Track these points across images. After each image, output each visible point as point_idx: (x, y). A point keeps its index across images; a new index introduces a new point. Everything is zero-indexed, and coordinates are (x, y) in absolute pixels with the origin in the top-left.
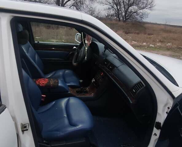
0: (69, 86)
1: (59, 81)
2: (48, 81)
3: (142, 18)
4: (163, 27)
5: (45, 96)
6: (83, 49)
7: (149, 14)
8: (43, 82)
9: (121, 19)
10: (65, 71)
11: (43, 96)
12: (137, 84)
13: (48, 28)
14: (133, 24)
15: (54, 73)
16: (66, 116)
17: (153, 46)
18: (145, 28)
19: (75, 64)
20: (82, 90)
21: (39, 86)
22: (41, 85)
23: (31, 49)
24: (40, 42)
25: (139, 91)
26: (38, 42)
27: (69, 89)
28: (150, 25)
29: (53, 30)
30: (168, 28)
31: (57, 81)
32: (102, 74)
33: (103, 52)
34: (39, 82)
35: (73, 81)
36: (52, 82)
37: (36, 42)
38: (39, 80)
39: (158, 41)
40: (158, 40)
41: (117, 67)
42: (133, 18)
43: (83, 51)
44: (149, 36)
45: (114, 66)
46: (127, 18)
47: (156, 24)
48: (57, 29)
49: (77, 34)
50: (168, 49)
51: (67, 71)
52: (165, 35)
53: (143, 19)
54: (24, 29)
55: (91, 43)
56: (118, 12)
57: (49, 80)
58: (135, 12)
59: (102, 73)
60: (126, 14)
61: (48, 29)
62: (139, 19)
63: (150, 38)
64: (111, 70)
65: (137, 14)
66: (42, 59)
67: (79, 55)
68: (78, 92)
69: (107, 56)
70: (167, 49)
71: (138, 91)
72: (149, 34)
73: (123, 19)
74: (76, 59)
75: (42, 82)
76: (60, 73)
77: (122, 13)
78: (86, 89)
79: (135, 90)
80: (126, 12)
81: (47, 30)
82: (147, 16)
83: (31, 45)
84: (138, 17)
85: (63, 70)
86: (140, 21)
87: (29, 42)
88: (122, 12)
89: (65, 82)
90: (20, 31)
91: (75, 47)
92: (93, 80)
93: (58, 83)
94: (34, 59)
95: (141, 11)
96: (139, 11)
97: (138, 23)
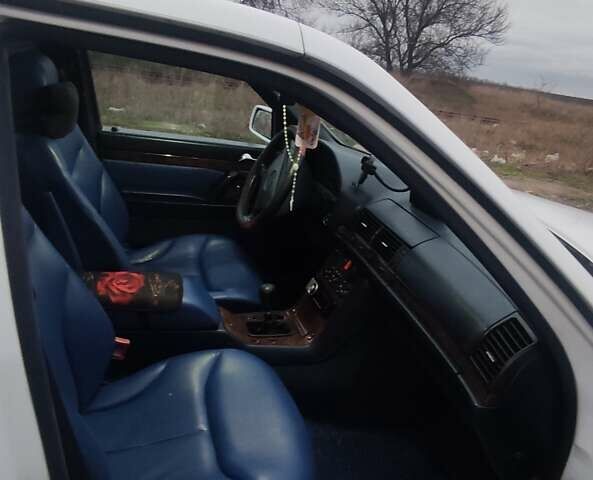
0: (220, 302)
1: (186, 285)
2: (142, 284)
3: (462, 64)
4: (530, 100)
5: (127, 342)
6: (277, 165)
7: (486, 53)
8: (122, 286)
9: (396, 63)
10: (207, 241)
11: (118, 340)
12: (500, 327)
13: (155, 77)
14: (433, 83)
15: (165, 245)
16: (203, 427)
17: (504, 161)
18: (472, 100)
19: (246, 219)
20: (270, 322)
21: (105, 302)
22: (113, 299)
23: (86, 154)
24: (121, 130)
25: (511, 361)
26: (114, 129)
27: (222, 314)
28: (487, 91)
29: (170, 87)
30: (548, 104)
31: (177, 287)
32: (346, 267)
33: (353, 184)
34: (107, 287)
35: (234, 283)
36: (157, 291)
37: (106, 128)
38: (108, 279)
39: (515, 145)
40: (514, 142)
41: (411, 248)
42: (435, 64)
43: (278, 173)
44: (486, 127)
46: (414, 61)
47: (505, 88)
48: (183, 85)
49: (258, 109)
50: (553, 174)
51: (214, 243)
52: (537, 126)
53: (466, 70)
54: (61, 80)
55: (315, 146)
56: (387, 42)
57: (146, 281)
58: (441, 45)
59: (349, 263)
60: (411, 48)
61: (152, 82)
62: (454, 66)
63: (488, 132)
64: (387, 254)
65: (450, 53)
66: (126, 192)
67: (265, 188)
68: (252, 328)
69: (369, 199)
70: (549, 173)
71: (506, 359)
72: (486, 121)
73: (402, 65)
74: (252, 200)
75: (120, 287)
76: (190, 247)
77: (399, 45)
78: (282, 318)
79: (495, 356)
80: (412, 41)
81: (149, 85)
82: (482, 59)
83: (86, 141)
84: (451, 61)
85: (201, 239)
86: (457, 75)
87: (77, 128)
88: (399, 41)
89: (205, 285)
90: (45, 83)
91: (246, 156)
92: (313, 287)
93: (180, 292)
94: (94, 193)
95: (463, 41)
96: (454, 43)
97: (449, 81)
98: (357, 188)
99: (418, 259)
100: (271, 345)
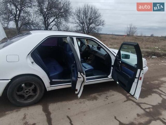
4: (111, 36)
7: (102, 29)
9: (85, 32)
28: (103, 35)
30: (115, 37)
40: (109, 44)
42: (93, 32)
45: (97, 52)
46: (89, 31)
47: (107, 34)
52: (113, 41)
53: (99, 32)
56: (83, 28)
58: (93, 28)
62: (97, 32)
65: (95, 29)
72: (103, 41)
73: (87, 32)
80: (88, 28)
92: (89, 58)
95: (97, 27)
96: (96, 27)
97: (96, 34)
98: (92, 48)
99: (99, 53)
100: (88, 63)
